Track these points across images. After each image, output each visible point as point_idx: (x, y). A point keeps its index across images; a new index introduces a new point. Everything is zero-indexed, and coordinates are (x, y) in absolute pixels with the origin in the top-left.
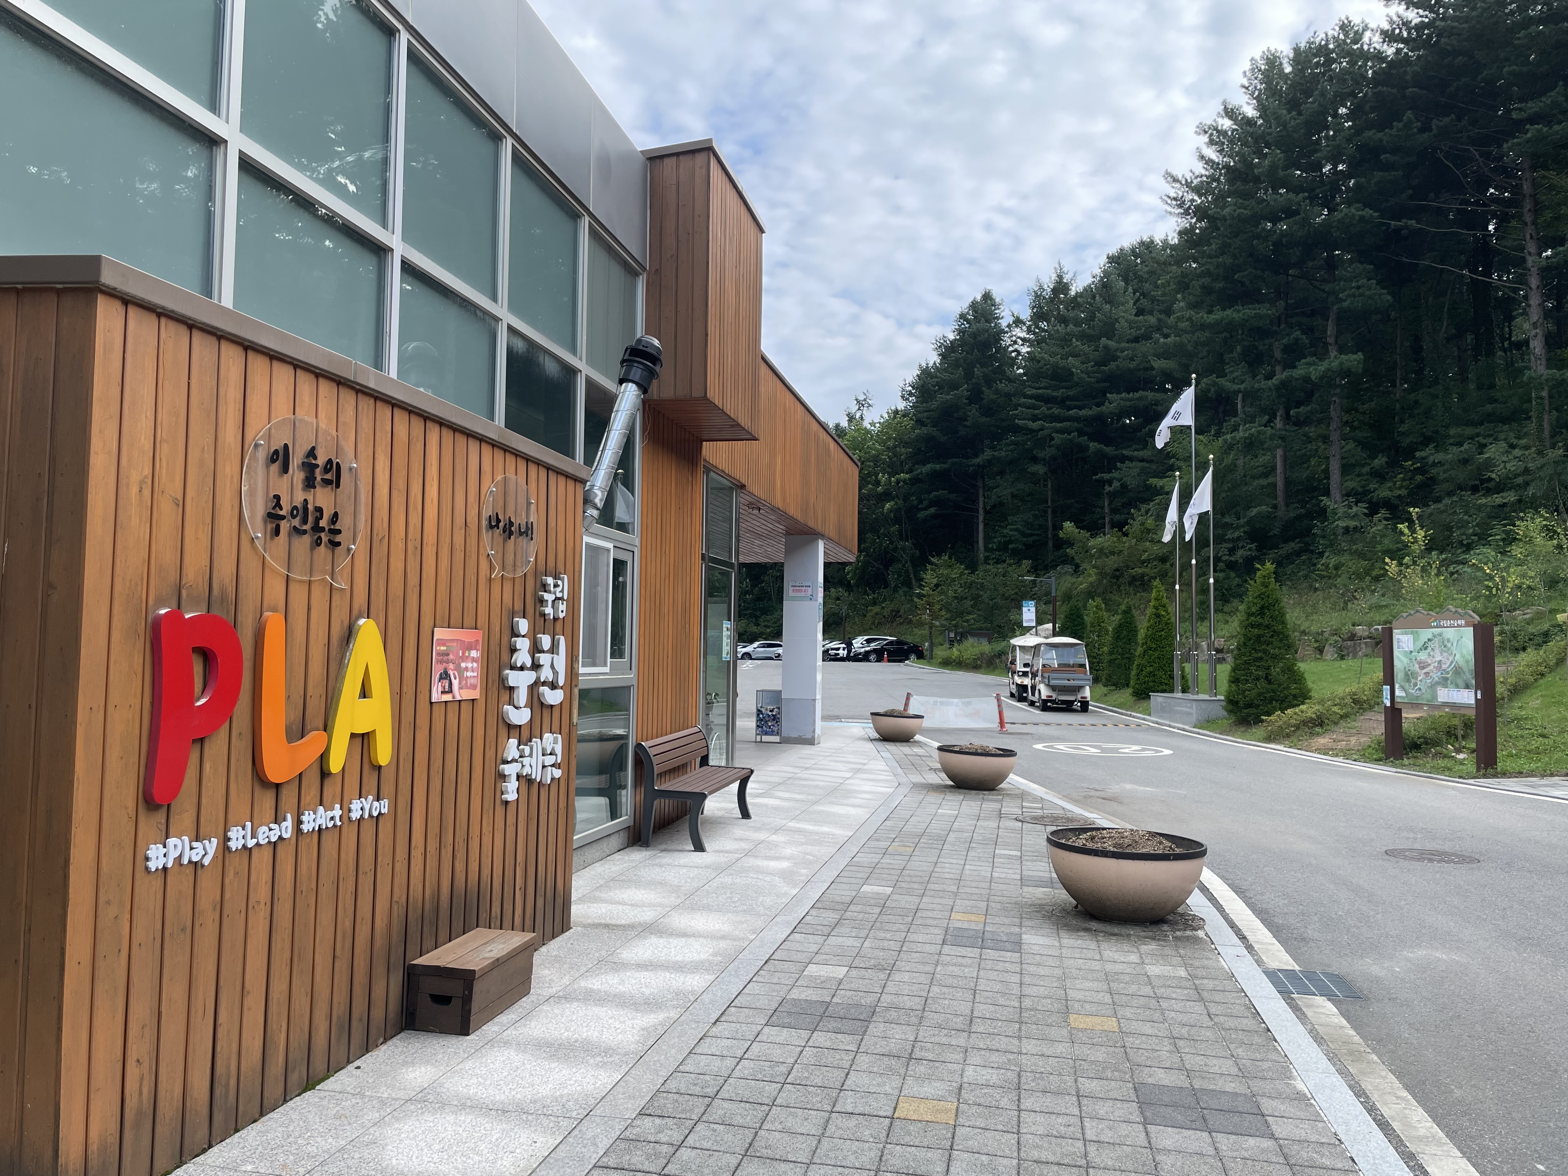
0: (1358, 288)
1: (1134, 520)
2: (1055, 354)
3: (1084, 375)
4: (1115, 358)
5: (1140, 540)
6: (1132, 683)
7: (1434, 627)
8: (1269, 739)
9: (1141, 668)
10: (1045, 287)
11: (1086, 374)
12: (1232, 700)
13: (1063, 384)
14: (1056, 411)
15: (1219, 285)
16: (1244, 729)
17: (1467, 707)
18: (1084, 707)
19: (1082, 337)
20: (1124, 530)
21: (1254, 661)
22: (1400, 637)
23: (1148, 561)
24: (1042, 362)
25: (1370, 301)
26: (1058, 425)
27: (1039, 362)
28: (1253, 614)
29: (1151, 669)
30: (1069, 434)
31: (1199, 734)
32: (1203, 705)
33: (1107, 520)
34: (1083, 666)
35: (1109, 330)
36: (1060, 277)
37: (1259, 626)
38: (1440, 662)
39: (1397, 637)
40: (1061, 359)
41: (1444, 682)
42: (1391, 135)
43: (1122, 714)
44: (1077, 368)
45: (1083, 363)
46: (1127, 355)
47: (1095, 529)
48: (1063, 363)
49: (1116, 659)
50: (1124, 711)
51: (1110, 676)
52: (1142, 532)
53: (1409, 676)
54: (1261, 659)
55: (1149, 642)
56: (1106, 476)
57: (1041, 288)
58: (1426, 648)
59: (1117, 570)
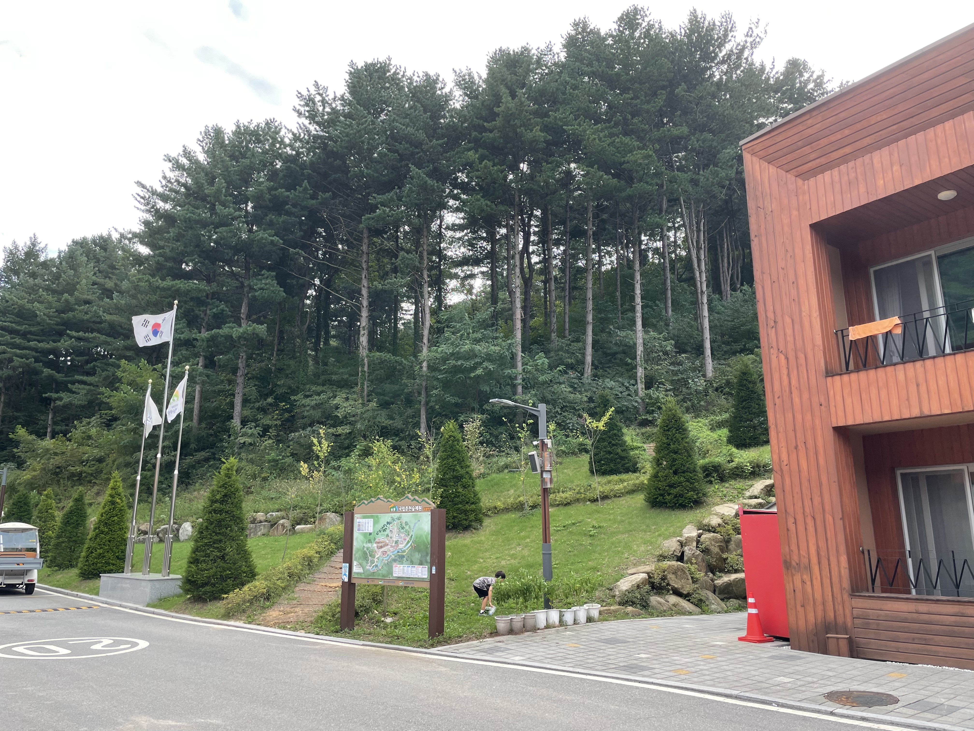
0: (266, 284)
1: (76, 429)
2: (23, 298)
3: (45, 317)
4: (73, 310)
5: (80, 444)
6: (80, 565)
7: (393, 512)
8: (228, 615)
9: (90, 550)
10: (20, 249)
11: (48, 317)
12: (189, 580)
13: (26, 322)
14: (18, 340)
15: (169, 264)
16: (200, 606)
17: (422, 580)
18: (30, 589)
19: (48, 289)
20: (68, 436)
21: (214, 543)
22: (361, 520)
23: (87, 461)
24: (11, 302)
25: (272, 295)
26: (18, 351)
27: (7, 301)
28: (217, 501)
29: (101, 551)
30: (27, 359)
31: (154, 613)
32: (157, 585)
33: (49, 430)
34: (34, 550)
35: (71, 288)
36: (34, 245)
37: (220, 512)
38: (396, 542)
39: (358, 520)
40: (28, 302)
41: (400, 558)
42: (295, 195)
43: (67, 594)
44: (40, 311)
45: (46, 308)
46: (83, 309)
47: (41, 435)
48: (29, 306)
49: (63, 542)
50: (70, 592)
51: (55, 558)
52: (83, 439)
53: (367, 555)
54: (221, 541)
55: (102, 527)
56: (54, 395)
57: (16, 248)
58: (384, 530)
59: (59, 467)
